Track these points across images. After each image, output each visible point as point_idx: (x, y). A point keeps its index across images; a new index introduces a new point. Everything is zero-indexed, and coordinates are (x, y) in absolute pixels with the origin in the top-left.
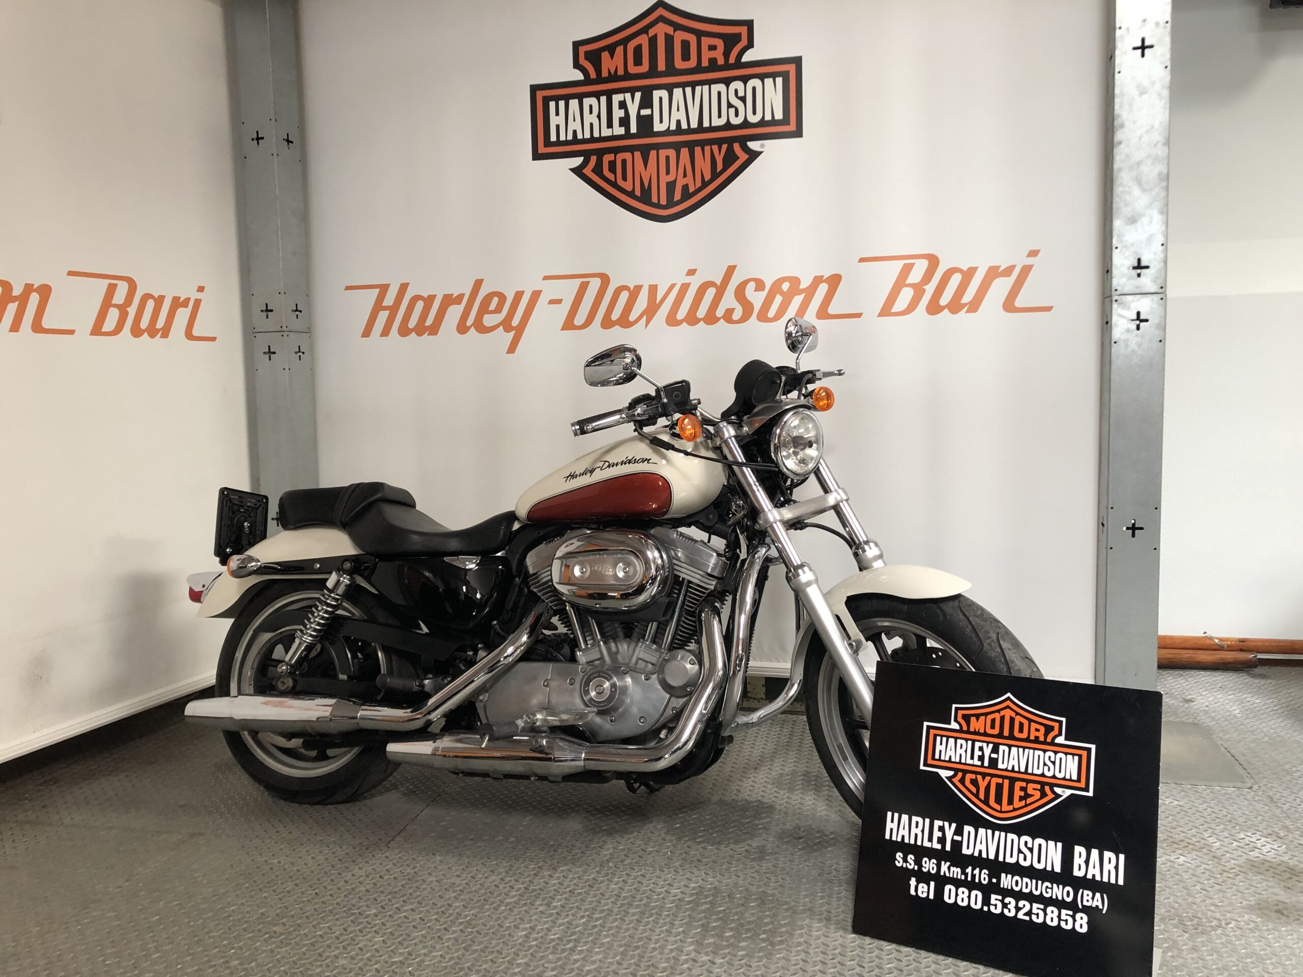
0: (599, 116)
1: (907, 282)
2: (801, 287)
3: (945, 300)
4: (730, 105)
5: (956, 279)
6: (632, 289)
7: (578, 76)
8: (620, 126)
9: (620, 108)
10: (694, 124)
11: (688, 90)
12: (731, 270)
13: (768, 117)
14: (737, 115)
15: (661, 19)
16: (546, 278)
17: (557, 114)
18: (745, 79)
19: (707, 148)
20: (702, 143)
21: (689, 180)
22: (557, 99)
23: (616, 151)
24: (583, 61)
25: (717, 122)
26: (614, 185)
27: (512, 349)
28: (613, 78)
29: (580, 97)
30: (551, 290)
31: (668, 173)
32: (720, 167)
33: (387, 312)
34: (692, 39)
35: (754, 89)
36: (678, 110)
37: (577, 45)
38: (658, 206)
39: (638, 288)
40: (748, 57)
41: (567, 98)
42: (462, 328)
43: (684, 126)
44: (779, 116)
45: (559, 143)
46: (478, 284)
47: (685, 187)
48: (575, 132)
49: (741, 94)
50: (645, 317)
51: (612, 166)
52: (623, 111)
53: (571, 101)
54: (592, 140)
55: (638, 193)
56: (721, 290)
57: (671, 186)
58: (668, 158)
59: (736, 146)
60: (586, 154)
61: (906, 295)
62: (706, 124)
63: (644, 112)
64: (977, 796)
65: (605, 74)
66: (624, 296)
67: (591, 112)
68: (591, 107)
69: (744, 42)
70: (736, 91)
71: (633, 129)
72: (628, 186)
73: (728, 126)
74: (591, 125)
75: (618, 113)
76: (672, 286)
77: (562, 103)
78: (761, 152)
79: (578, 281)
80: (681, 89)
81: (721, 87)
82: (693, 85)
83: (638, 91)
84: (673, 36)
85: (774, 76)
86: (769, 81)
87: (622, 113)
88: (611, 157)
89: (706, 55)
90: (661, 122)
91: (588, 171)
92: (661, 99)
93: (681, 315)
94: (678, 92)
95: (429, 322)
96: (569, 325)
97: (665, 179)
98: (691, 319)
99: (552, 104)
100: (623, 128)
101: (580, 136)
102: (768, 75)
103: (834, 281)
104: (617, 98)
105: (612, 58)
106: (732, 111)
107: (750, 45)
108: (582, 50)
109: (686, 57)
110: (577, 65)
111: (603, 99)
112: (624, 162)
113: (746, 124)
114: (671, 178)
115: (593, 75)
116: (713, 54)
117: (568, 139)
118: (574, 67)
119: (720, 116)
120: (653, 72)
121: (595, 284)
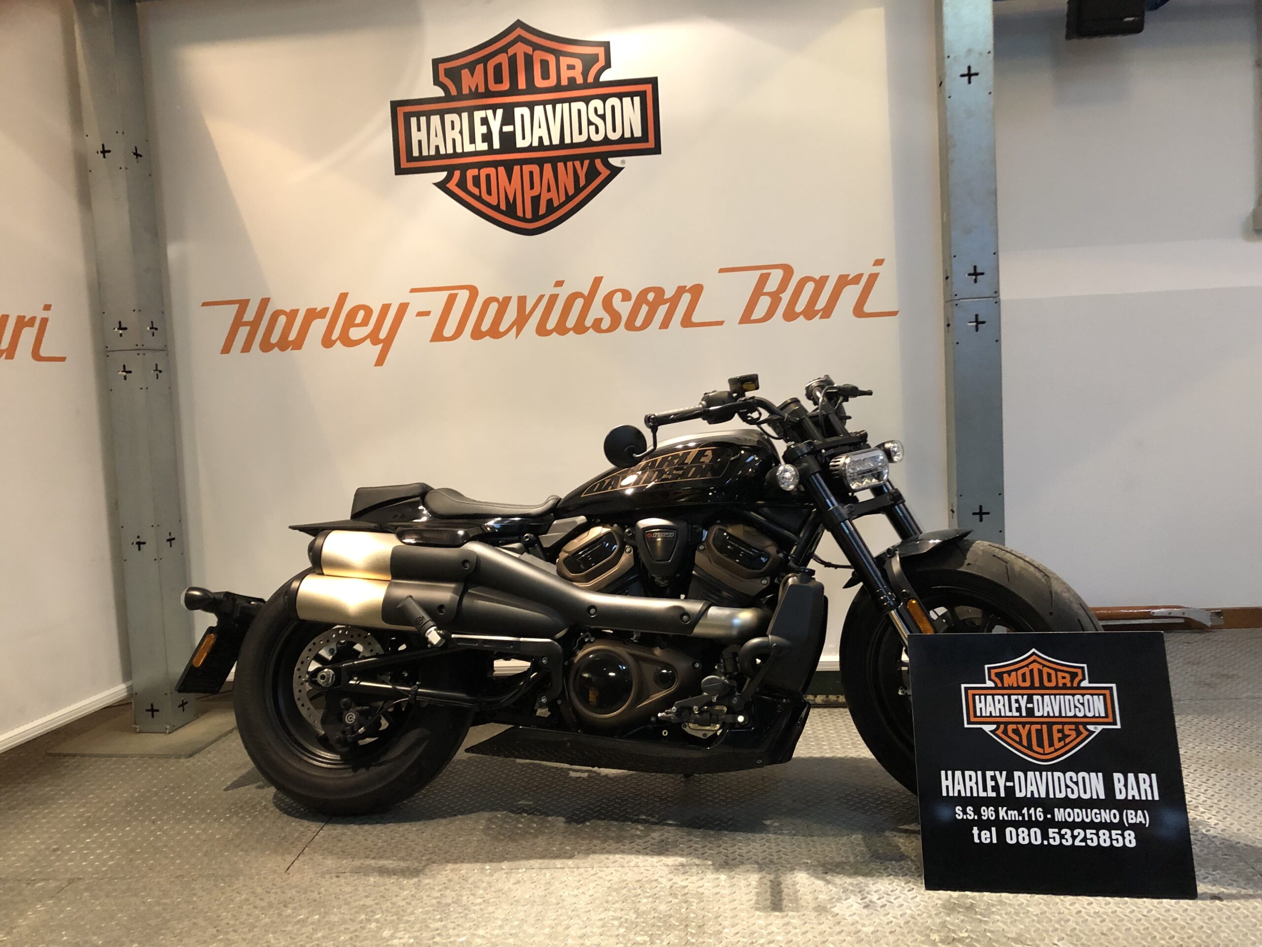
0: (461, 132)
1: (765, 290)
2: (666, 296)
3: (800, 307)
4: (590, 123)
5: (810, 287)
6: (501, 300)
7: (439, 93)
8: (483, 141)
9: (482, 124)
10: (556, 141)
11: (549, 108)
12: (598, 281)
13: (628, 135)
14: (597, 132)
15: (520, 39)
16: (413, 290)
17: (419, 129)
18: (604, 98)
19: (570, 164)
20: (565, 159)
21: (553, 194)
22: (418, 115)
23: (480, 166)
24: (442, 78)
25: (578, 139)
26: (479, 199)
27: (380, 361)
28: (475, 95)
29: (442, 114)
30: (418, 302)
31: (532, 187)
32: (582, 182)
33: (248, 328)
34: (551, 59)
35: (613, 107)
36: (540, 127)
37: (436, 63)
38: (524, 219)
39: (507, 300)
40: (605, 77)
41: (428, 114)
42: (327, 342)
43: (546, 142)
44: (638, 133)
45: (421, 158)
46: (343, 297)
47: (550, 202)
48: (437, 147)
49: (601, 112)
50: (515, 328)
51: (476, 181)
52: (485, 127)
53: (432, 117)
54: (455, 155)
55: (503, 207)
56: (589, 301)
57: (536, 200)
58: (531, 173)
59: (598, 162)
60: (451, 170)
61: (764, 303)
62: (567, 140)
63: (508, 129)
64: (1020, 743)
65: (466, 91)
66: (494, 307)
67: (453, 128)
68: (453, 122)
69: (602, 62)
70: (596, 110)
71: (496, 145)
72: (493, 200)
73: (589, 142)
74: (454, 140)
75: (480, 130)
76: (541, 297)
77: (423, 120)
78: (622, 169)
79: (446, 294)
80: (542, 107)
81: (581, 105)
82: (554, 103)
83: (500, 108)
84: (532, 57)
85: (632, 95)
86: (627, 100)
87: (484, 129)
88: (475, 172)
89: (565, 74)
90: (524, 138)
91: (452, 185)
92: (522, 116)
93: (551, 324)
94: (539, 110)
95: (292, 336)
96: (438, 336)
97: (529, 194)
98: (561, 329)
99: (414, 120)
100: (486, 145)
101: (442, 152)
102: (626, 94)
103: (697, 291)
104: (478, 115)
105: (472, 76)
106: (592, 128)
107: (608, 65)
108: (442, 67)
109: (545, 76)
110: (437, 82)
111: (465, 115)
112: (488, 177)
113: (606, 141)
114: (535, 192)
115: (454, 92)
116: (571, 73)
117: (431, 154)
118: (435, 84)
119: (580, 133)
120: (514, 90)
121: (463, 296)
